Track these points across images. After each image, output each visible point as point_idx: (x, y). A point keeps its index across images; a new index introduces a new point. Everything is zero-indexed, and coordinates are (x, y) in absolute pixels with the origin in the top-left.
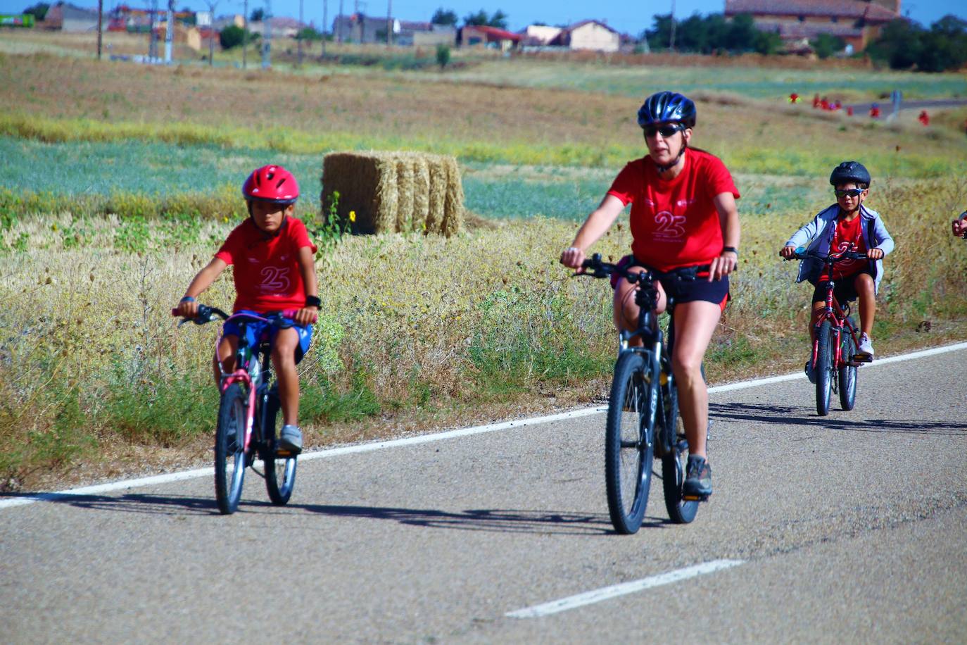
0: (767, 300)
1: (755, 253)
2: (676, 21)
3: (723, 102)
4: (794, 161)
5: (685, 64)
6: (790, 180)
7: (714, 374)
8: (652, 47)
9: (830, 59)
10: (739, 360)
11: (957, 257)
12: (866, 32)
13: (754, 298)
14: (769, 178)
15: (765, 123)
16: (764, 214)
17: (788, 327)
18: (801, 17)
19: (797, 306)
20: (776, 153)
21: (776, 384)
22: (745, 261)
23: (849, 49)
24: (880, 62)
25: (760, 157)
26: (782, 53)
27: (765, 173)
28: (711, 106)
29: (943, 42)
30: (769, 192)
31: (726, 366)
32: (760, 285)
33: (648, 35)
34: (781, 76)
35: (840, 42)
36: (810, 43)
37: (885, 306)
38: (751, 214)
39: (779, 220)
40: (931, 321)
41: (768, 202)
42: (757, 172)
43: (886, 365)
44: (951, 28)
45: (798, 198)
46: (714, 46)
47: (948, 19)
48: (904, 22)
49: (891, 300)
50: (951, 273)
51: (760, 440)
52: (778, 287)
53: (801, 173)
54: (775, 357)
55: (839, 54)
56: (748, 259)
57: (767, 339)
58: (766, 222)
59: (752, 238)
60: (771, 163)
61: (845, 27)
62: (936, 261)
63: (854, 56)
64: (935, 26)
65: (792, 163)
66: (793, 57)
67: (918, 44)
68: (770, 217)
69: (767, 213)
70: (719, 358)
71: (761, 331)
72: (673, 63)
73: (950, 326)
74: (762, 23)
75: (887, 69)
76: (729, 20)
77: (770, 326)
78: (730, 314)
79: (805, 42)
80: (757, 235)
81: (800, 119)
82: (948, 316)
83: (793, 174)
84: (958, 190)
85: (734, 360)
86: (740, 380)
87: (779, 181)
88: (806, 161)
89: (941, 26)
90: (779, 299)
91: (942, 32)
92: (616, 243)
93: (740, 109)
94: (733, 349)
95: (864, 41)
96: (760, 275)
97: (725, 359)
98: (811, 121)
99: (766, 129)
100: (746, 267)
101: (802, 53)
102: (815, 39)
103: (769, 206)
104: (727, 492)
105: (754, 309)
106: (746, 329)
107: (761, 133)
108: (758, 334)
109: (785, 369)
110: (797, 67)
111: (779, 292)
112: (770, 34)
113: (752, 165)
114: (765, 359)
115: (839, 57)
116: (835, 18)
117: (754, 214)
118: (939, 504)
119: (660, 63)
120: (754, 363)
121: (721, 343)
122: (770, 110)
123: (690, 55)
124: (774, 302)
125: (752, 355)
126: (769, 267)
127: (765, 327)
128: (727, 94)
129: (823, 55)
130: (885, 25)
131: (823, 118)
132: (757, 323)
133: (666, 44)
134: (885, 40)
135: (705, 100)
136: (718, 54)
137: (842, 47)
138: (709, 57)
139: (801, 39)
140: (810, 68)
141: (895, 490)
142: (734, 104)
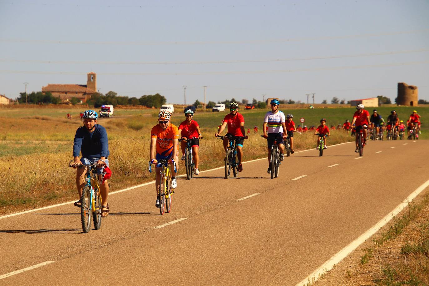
0: (60, 179)
1: (56, 165)
2: (27, 94)
3: (43, 119)
4: (67, 136)
5: (31, 107)
6: (65, 142)
7: (44, 203)
8: (20, 103)
9: (76, 105)
10: (52, 198)
11: (117, 164)
12: (86, 96)
13: (56, 179)
14: (59, 142)
15: (56, 125)
16: (58, 153)
17: (67, 188)
18: (66, 93)
19: (69, 181)
20: (61, 134)
21: (63, 205)
22: (53, 168)
23: (81, 102)
24: (91, 106)
25: (56, 136)
26: (61, 104)
27: (57, 141)
28: (40, 120)
29: (109, 99)
30: (59, 146)
31: (48, 201)
32: (58, 175)
33: (19, 99)
34: (61, 111)
35: (79, 100)
36: (69, 100)
38: (54, 153)
39: (63, 154)
40: (110, 184)
41: (59, 149)
42: (55, 140)
44: (111, 95)
45: (68, 147)
46: (39, 102)
47: (110, 92)
48: (97, 94)
50: (116, 169)
51: (59, 223)
52: (63, 175)
53: (69, 140)
54: (63, 197)
55: (78, 103)
56: (53, 167)
57: (61, 192)
58: (59, 155)
59: (55, 161)
60: (59, 137)
61: (80, 95)
62: (111, 166)
63: (83, 104)
64: (106, 95)
65: (66, 137)
66: (64, 105)
67: (102, 100)
68: (60, 154)
69: (59, 153)
70: (45, 198)
71: (58, 189)
72: (27, 107)
73: (116, 185)
74: (55, 95)
75: (94, 108)
76: (44, 94)
77: (61, 188)
78: (49, 184)
79: (68, 100)
80: (56, 159)
81: (68, 124)
82: (115, 182)
83: (66, 141)
84: (117, 144)
85: (50, 199)
86: (52, 205)
87: (62, 143)
88: (70, 136)
89: (109, 95)
90: (64, 179)
91: (109, 96)
92: (11, 163)
93: (49, 121)
94: (50, 195)
95: (86, 100)
96: (58, 172)
97: (47, 198)
98: (72, 124)
100: (53, 170)
101: (67, 103)
102: (71, 99)
103: (59, 150)
104: (49, 240)
105: (56, 182)
106: (54, 189)
107: (55, 128)
108: (58, 190)
109: (66, 201)
110: (65, 108)
111: (64, 177)
112: (57, 98)
113: (53, 138)
114: (60, 198)
115: (79, 105)
116: (76, 93)
117: (55, 153)
118: (115, 240)
119: (23, 107)
120: (57, 199)
121: (46, 193)
122: (58, 121)
123: (32, 105)
124: (62, 180)
125: (56, 197)
126: (60, 169)
127: (60, 188)
128: (44, 116)
129: (74, 104)
130: (92, 94)
131: (75, 123)
132: (57, 187)
133: (25, 102)
134: (92, 99)
135: (38, 118)
136: (41, 104)
137: (79, 101)
138: (38, 105)
139: (66, 99)
140: (70, 108)
141: (101, 236)
142: (47, 119)
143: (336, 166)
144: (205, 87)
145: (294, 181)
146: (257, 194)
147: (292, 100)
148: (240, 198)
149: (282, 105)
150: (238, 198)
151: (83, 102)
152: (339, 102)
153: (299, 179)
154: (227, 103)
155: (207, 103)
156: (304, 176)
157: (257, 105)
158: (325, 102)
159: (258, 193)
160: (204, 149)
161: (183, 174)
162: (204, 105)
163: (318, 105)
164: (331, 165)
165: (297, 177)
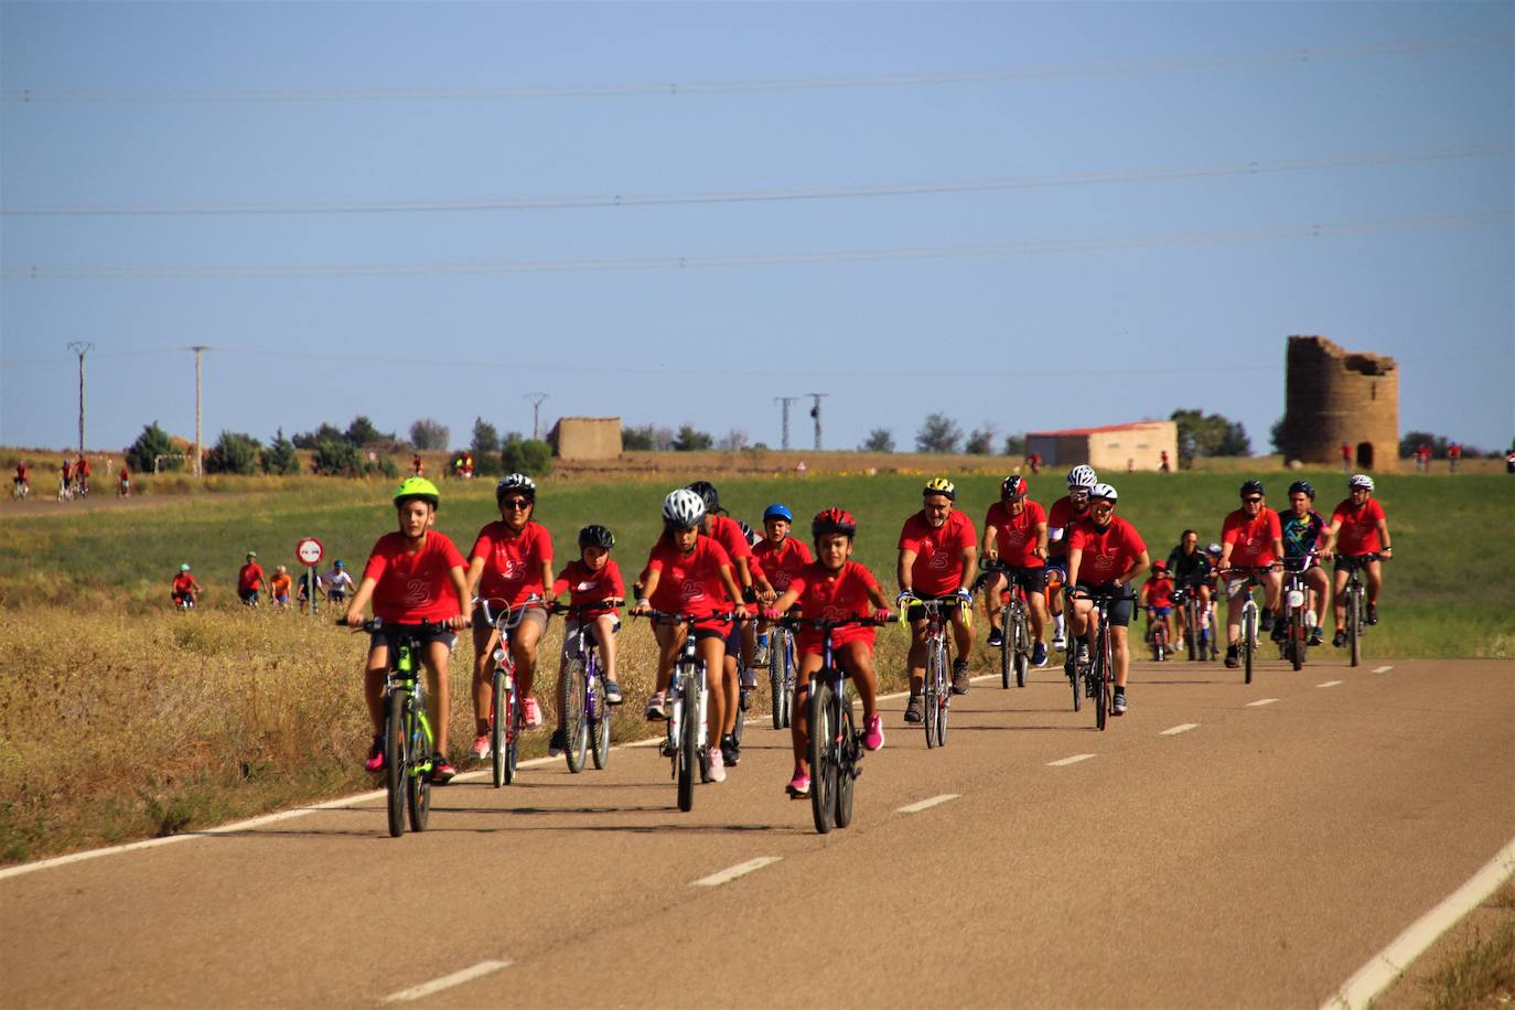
143: (939, 805)
144: (197, 349)
145: (704, 890)
146: (494, 965)
147: (698, 429)
148: (400, 986)
149: (641, 457)
150: (389, 991)
152: (962, 444)
153: (735, 879)
154: (328, 445)
155: (207, 442)
156: (763, 861)
157: (496, 454)
158: (880, 442)
159: (499, 957)
160: (190, 709)
161: (72, 852)
162: (191, 450)
163: (842, 458)
164: (914, 799)
165: (726, 867)
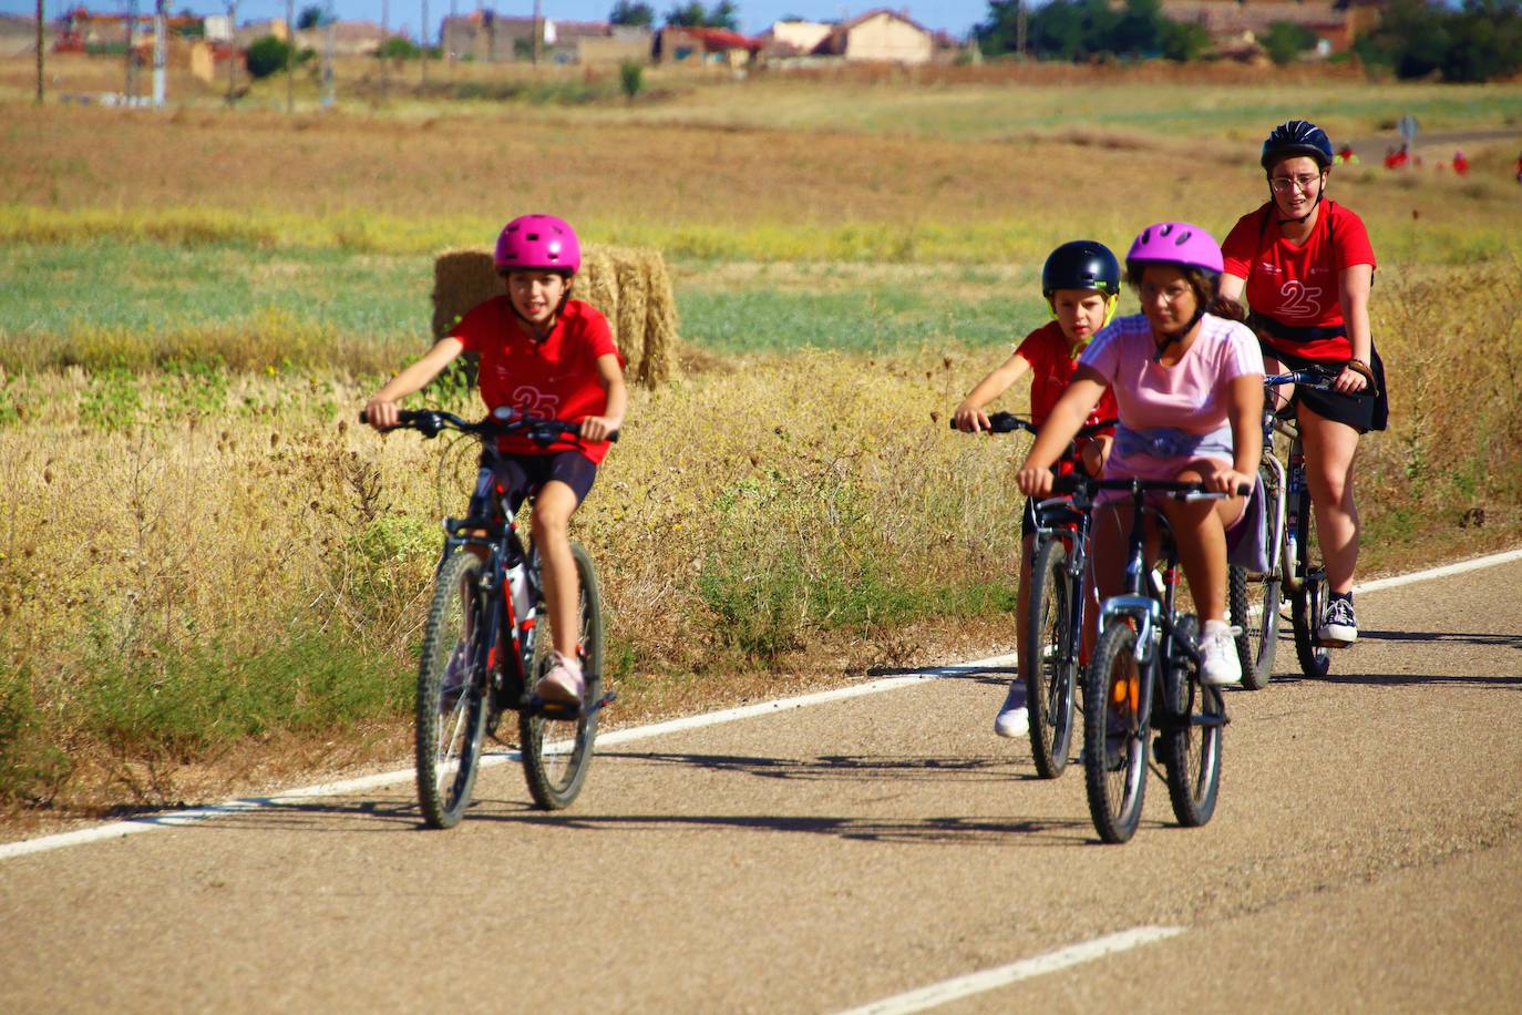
2: (1026, 11)
3: (1112, 145)
5: (1047, 80)
8: (986, 52)
9: (1292, 64)
12: (1352, 17)
15: (1184, 179)
23: (1323, 47)
24: (1378, 68)
26: (1210, 58)
28: (1094, 152)
29: (1485, 28)
33: (980, 34)
34: (1209, 98)
35: (1308, 36)
36: (1256, 38)
37: (1406, 483)
40: (1486, 508)
43: (1411, 586)
44: (1497, 7)
46: (1092, 48)
49: (1415, 474)
50: (1515, 425)
55: (1304, 56)
61: (1317, 9)
62: (1490, 405)
63: (1331, 59)
64: (1469, 4)
66: (1228, 64)
67: (1443, 36)
72: (1024, 79)
73: (1516, 516)
74: (1174, 8)
75: (1392, 79)
76: (1118, 5)
79: (1249, 37)
81: (1245, 171)
82: (1513, 498)
89: (1481, 3)
91: (1481, 13)
93: (1142, 156)
95: (1350, 34)
99: (1188, 189)
101: (1244, 56)
102: (1266, 32)
107: (1178, 196)
110: (1234, 80)
112: (1190, 26)
115: (1309, 63)
118: (1513, 821)
119: (1002, 80)
122: (1193, 154)
123: (1052, 65)
128: (1118, 130)
129: (1280, 59)
130: (1384, 6)
133: (1012, 46)
134: (1384, 30)
135: (1081, 142)
136: (1101, 62)
137: (1311, 44)
138: (1084, 69)
139: (1241, 32)
140: (1260, 81)
141: (1437, 800)
142: (1132, 146)
151: (1333, 46)
